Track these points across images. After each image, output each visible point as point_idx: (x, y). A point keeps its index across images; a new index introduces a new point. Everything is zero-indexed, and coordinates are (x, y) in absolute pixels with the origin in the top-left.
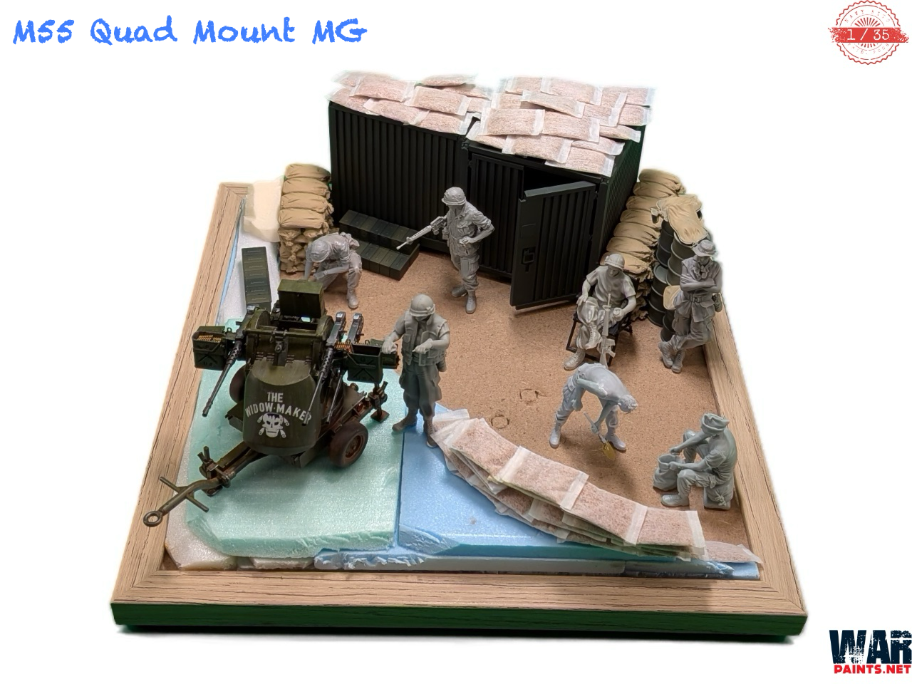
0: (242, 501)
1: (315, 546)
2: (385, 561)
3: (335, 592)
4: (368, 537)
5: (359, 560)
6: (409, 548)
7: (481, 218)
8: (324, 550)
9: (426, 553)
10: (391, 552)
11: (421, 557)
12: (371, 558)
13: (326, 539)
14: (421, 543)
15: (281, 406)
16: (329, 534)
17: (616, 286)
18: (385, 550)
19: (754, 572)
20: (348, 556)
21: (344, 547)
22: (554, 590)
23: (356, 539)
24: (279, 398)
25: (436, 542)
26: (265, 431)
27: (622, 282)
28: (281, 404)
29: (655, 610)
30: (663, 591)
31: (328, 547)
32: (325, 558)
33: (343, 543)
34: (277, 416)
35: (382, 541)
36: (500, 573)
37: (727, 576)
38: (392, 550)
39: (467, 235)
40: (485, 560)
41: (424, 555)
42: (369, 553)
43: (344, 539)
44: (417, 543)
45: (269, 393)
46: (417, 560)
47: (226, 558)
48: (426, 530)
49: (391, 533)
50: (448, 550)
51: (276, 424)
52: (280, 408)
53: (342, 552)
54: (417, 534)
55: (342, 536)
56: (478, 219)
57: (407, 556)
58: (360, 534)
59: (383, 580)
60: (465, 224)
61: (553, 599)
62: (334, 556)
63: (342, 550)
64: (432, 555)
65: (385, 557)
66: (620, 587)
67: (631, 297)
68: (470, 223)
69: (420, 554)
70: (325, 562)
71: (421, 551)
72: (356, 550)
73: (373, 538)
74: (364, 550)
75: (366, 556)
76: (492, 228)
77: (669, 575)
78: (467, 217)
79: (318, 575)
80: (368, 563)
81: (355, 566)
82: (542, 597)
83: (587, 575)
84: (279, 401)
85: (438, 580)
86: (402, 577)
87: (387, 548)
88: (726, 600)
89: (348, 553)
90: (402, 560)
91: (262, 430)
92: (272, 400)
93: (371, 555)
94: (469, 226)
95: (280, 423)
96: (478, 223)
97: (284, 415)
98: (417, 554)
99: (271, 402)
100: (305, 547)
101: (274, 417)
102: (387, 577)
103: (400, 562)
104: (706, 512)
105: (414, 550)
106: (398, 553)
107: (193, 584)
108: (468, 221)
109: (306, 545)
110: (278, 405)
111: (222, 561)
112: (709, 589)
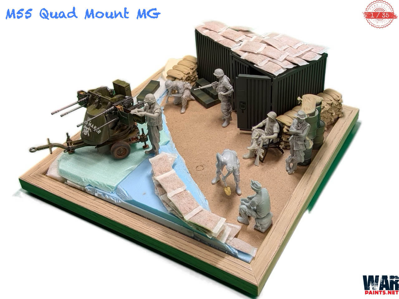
0: (77, 159)
1: (87, 182)
2: (108, 197)
3: (87, 202)
4: (105, 186)
5: (100, 193)
6: (118, 195)
7: (228, 84)
10: (112, 195)
11: (120, 201)
12: (104, 194)
13: (91, 181)
16: (93, 180)
17: (271, 126)
19: (248, 259)
20: (97, 191)
21: (96, 187)
22: (162, 233)
23: (101, 185)
25: (126, 196)
26: (84, 132)
27: (274, 125)
29: (194, 256)
30: (204, 251)
31: (91, 184)
32: (89, 189)
33: (96, 185)
35: (110, 189)
36: (148, 219)
37: (235, 256)
38: (112, 194)
39: (222, 91)
40: (141, 210)
42: (104, 192)
43: (97, 183)
44: (121, 194)
45: (88, 117)
46: (118, 201)
47: (60, 176)
48: (125, 190)
49: (114, 187)
50: (129, 201)
51: (87, 130)
53: (95, 188)
54: (122, 190)
55: (97, 182)
56: (226, 84)
57: (116, 198)
58: (103, 183)
59: (105, 204)
60: (221, 86)
61: (159, 236)
62: (92, 189)
63: (95, 187)
64: (124, 201)
65: (109, 196)
66: (188, 242)
67: (275, 133)
68: (223, 86)
69: (120, 199)
70: (89, 190)
71: (121, 198)
72: (100, 189)
73: (107, 186)
74: (103, 190)
75: (102, 193)
76: (232, 90)
77: (212, 245)
78: (222, 83)
79: (86, 195)
80: (103, 196)
81: (98, 195)
82: (155, 233)
83: (180, 232)
85: (124, 212)
86: (112, 206)
87: (111, 192)
88: (227, 265)
89: (97, 189)
90: (114, 199)
93: (104, 193)
94: (223, 87)
96: (226, 86)
97: (90, 127)
98: (119, 198)
100: (83, 181)
102: (108, 204)
103: (113, 199)
104: (254, 230)
105: (119, 196)
106: (114, 196)
107: (46, 182)
108: (223, 84)
109: (84, 181)
111: (58, 177)
112: (224, 258)
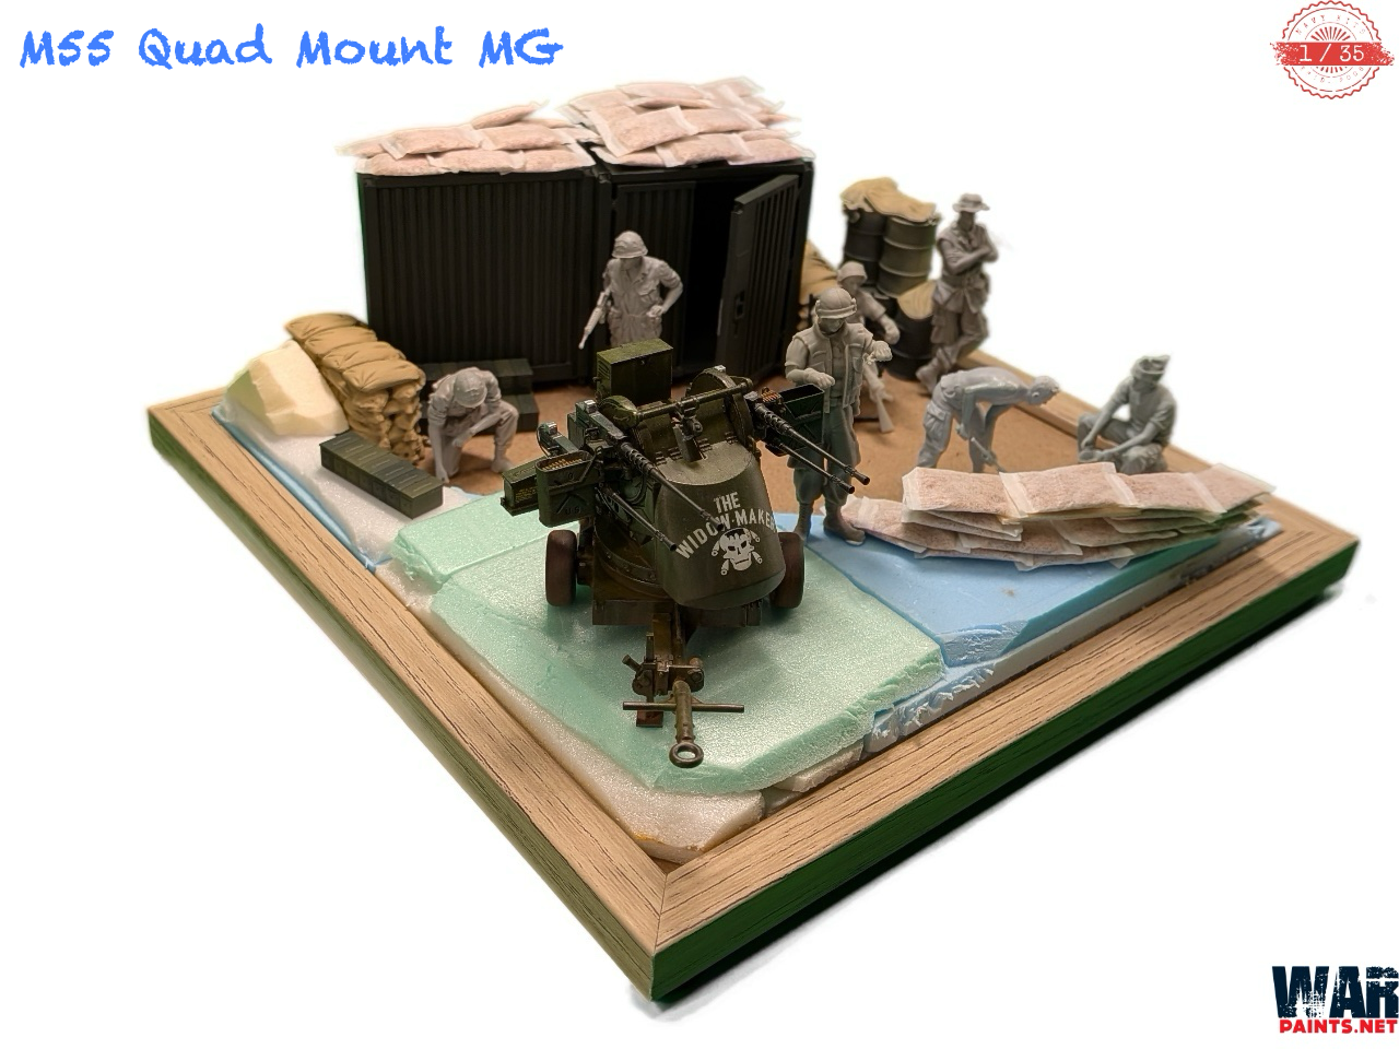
1: (864, 714)
2: (950, 694)
4: (915, 669)
5: (921, 708)
6: (965, 663)
8: (878, 715)
9: (991, 658)
10: (949, 679)
11: (988, 667)
12: (933, 699)
13: (873, 697)
14: (978, 647)
15: (740, 514)
16: (874, 687)
18: (942, 679)
19: (1275, 525)
20: (907, 710)
21: (898, 698)
23: (904, 679)
24: (734, 501)
25: (997, 635)
26: (730, 564)
28: (739, 510)
31: (880, 709)
32: (882, 728)
33: (893, 693)
34: (741, 532)
35: (932, 669)
36: (1067, 649)
38: (948, 675)
41: (989, 663)
42: (927, 692)
43: (892, 686)
44: (973, 649)
45: (717, 499)
46: (983, 674)
48: (976, 625)
50: (1016, 638)
51: (744, 545)
52: (741, 518)
53: (898, 708)
54: (969, 636)
55: (889, 682)
57: (970, 674)
58: (906, 668)
59: (957, 725)
60: (650, 286)
62: (890, 719)
63: (896, 704)
64: (998, 657)
65: (947, 689)
68: (656, 283)
69: (985, 664)
70: (885, 733)
71: (982, 660)
72: (912, 696)
73: (921, 668)
74: (921, 692)
75: (926, 699)
78: (649, 277)
79: (879, 761)
80: (932, 709)
81: (921, 720)
84: (736, 506)
85: (1017, 691)
86: (975, 710)
87: (943, 675)
89: (903, 706)
90: (966, 683)
91: (725, 566)
92: (726, 510)
93: (930, 695)
94: (655, 288)
95: (748, 541)
97: (749, 527)
98: (980, 666)
99: (723, 513)
100: (854, 723)
101: (736, 535)
102: (959, 718)
103: (968, 687)
105: (974, 661)
106: (957, 677)
109: (854, 718)
110: (737, 513)
